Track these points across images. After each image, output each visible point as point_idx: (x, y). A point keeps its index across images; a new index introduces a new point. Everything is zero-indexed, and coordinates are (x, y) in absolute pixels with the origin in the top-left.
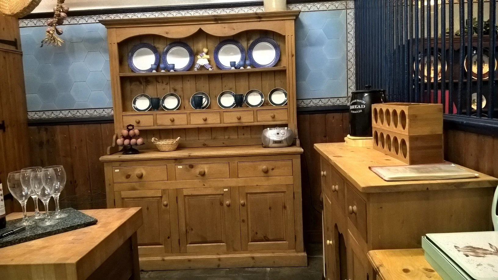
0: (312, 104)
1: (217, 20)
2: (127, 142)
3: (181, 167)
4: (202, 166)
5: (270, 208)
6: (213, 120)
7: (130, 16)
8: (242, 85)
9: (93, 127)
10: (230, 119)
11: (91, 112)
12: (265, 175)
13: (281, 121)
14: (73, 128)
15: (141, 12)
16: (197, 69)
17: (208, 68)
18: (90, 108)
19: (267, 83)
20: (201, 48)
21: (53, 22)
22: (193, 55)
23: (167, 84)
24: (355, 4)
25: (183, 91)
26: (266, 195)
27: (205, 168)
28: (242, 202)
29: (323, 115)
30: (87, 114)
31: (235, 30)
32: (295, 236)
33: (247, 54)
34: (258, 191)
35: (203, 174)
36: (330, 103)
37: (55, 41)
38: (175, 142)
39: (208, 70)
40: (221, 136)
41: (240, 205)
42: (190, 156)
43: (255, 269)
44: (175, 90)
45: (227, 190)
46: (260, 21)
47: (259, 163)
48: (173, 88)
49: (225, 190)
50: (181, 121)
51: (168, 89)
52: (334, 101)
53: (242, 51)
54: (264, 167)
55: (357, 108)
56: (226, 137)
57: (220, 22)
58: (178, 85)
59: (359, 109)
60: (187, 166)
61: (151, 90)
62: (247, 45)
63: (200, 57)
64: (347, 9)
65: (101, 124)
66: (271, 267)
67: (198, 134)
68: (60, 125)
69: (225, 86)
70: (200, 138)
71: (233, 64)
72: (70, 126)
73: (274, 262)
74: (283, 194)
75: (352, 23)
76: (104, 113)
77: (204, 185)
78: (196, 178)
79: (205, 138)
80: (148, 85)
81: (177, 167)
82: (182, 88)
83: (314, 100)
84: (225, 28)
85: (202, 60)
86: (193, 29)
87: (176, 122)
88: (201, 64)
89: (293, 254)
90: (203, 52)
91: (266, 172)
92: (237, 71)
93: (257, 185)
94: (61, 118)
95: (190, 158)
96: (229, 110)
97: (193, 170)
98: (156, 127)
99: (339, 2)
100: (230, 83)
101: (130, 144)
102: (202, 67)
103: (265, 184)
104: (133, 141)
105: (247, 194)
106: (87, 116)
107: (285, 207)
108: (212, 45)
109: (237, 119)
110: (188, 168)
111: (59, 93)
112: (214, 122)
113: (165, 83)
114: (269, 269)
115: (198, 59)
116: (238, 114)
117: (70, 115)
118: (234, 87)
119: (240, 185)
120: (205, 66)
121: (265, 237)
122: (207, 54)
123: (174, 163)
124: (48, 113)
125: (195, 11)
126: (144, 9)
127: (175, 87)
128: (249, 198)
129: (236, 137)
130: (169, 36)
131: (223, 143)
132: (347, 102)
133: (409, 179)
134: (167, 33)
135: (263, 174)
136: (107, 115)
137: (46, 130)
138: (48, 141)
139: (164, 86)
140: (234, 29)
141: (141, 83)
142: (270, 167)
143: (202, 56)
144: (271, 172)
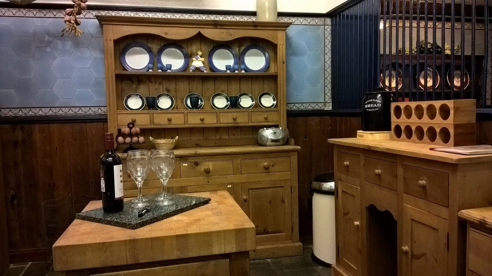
0: (295, 108)
1: (216, 25)
2: (128, 140)
3: (186, 165)
4: (207, 163)
5: (270, 202)
6: (210, 121)
7: (123, 14)
8: (234, 88)
9: (77, 126)
10: (227, 120)
11: (76, 110)
12: (266, 171)
13: (273, 122)
14: (54, 127)
15: (135, 11)
16: (193, 70)
17: (203, 70)
18: (75, 106)
19: (257, 87)
20: (195, 51)
21: (74, 11)
22: (188, 57)
23: (160, 84)
24: (332, 22)
25: (176, 91)
26: (266, 190)
27: (210, 165)
28: (245, 197)
29: (304, 118)
30: (71, 112)
31: (233, 36)
32: (292, 227)
33: (239, 59)
34: (259, 187)
35: (207, 172)
36: (310, 108)
37: (76, 31)
38: (174, 141)
39: (203, 72)
40: (213, 137)
41: (243, 200)
42: (196, 153)
43: (257, 261)
44: (168, 91)
45: (230, 186)
46: (255, 29)
47: (260, 160)
48: (166, 89)
49: (228, 186)
50: (178, 121)
51: (161, 88)
52: (313, 105)
53: (235, 56)
54: (266, 164)
55: (373, 106)
56: (218, 137)
57: (218, 27)
58: (172, 86)
59: (376, 108)
60: (193, 164)
61: (143, 89)
62: (239, 51)
63: (195, 59)
64: (325, 25)
65: (86, 123)
66: (271, 258)
67: (191, 134)
68: (39, 124)
69: (218, 89)
70: (192, 138)
71: (228, 67)
72: (51, 125)
73: (274, 253)
74: (281, 189)
75: (329, 38)
76: (90, 112)
77: (209, 182)
78: (201, 175)
79: (198, 138)
80: (140, 84)
81: (183, 165)
82: (176, 89)
83: (296, 104)
84: (223, 33)
85: (198, 63)
86: (192, 32)
87: (173, 122)
88: (196, 66)
89: (290, 244)
90: (197, 55)
91: (267, 168)
92: (232, 74)
93: (259, 181)
94: (41, 116)
95: (196, 155)
96: (224, 111)
97: (198, 167)
98: (152, 126)
99: (319, 19)
100: (223, 86)
101: (131, 142)
102: (197, 69)
103: (265, 179)
104: (135, 139)
105: (249, 189)
106: (70, 114)
107: (283, 201)
108: (206, 49)
109: (233, 120)
110: (193, 165)
111: (39, 89)
112: (210, 122)
113: (158, 83)
114: (269, 260)
115: (193, 61)
116: (234, 115)
117: (51, 113)
118: (226, 90)
119: (243, 181)
120: (200, 68)
121: (265, 230)
122: (201, 57)
123: (180, 161)
124: (26, 111)
125: (189, 15)
126: (138, 8)
127: (168, 87)
128: (251, 193)
129: (228, 137)
130: (169, 37)
131: (216, 143)
132: (324, 107)
133: (480, 153)
134: (166, 34)
135: (264, 170)
136: (93, 114)
137: (22, 129)
138: (24, 141)
139: (157, 86)
140: (231, 35)
141: (133, 82)
142: (271, 164)
143: (197, 58)
144: (271, 169)
